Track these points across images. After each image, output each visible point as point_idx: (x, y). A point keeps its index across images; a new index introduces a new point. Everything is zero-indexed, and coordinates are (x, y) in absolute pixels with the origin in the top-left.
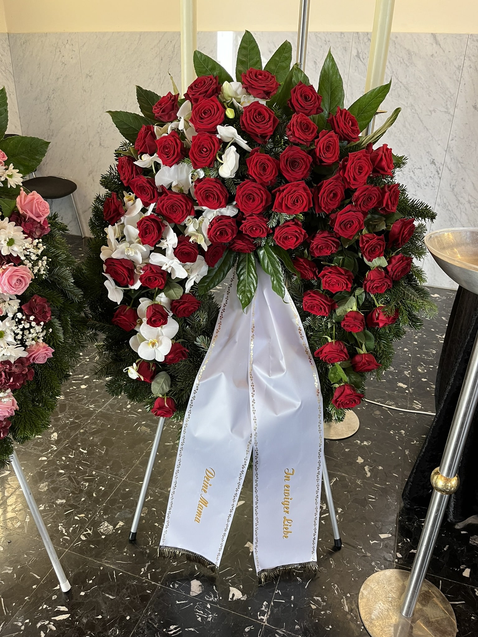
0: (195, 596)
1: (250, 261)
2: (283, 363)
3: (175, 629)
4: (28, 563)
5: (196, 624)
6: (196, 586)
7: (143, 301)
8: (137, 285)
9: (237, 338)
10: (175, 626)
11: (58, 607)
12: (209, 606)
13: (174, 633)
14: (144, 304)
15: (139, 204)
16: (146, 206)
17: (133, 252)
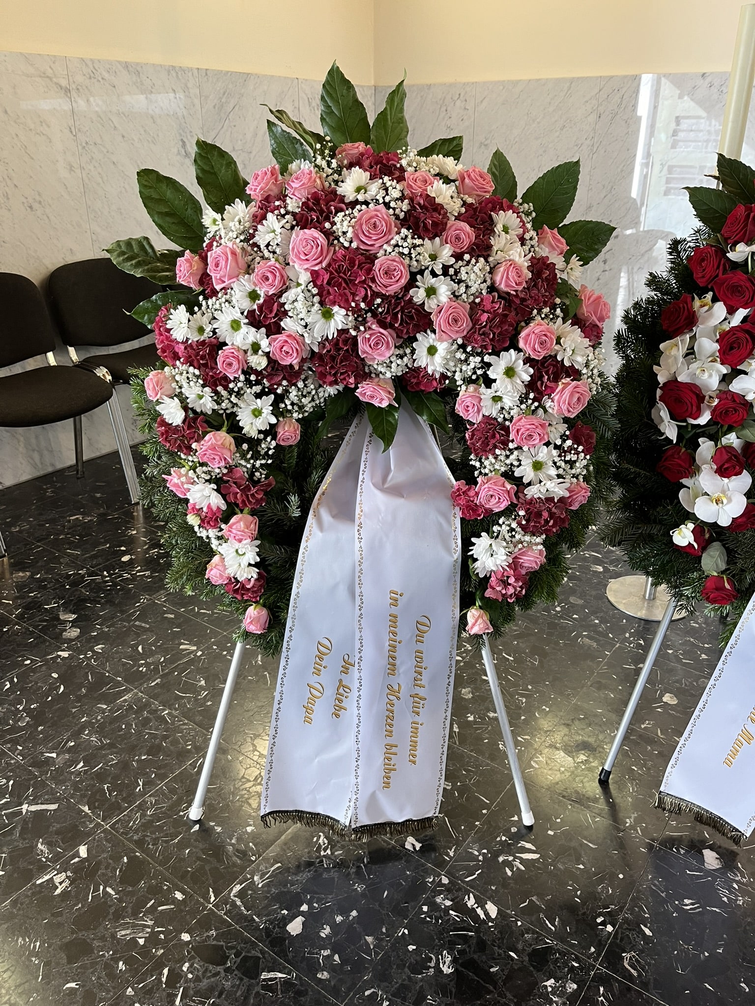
0: (713, 870)
3: (692, 904)
4: (470, 781)
5: (722, 905)
6: (711, 859)
7: (704, 443)
8: (704, 419)
10: (690, 901)
11: (522, 842)
12: (735, 886)
13: (691, 909)
14: (706, 447)
15: (720, 309)
16: (731, 311)
17: (706, 375)
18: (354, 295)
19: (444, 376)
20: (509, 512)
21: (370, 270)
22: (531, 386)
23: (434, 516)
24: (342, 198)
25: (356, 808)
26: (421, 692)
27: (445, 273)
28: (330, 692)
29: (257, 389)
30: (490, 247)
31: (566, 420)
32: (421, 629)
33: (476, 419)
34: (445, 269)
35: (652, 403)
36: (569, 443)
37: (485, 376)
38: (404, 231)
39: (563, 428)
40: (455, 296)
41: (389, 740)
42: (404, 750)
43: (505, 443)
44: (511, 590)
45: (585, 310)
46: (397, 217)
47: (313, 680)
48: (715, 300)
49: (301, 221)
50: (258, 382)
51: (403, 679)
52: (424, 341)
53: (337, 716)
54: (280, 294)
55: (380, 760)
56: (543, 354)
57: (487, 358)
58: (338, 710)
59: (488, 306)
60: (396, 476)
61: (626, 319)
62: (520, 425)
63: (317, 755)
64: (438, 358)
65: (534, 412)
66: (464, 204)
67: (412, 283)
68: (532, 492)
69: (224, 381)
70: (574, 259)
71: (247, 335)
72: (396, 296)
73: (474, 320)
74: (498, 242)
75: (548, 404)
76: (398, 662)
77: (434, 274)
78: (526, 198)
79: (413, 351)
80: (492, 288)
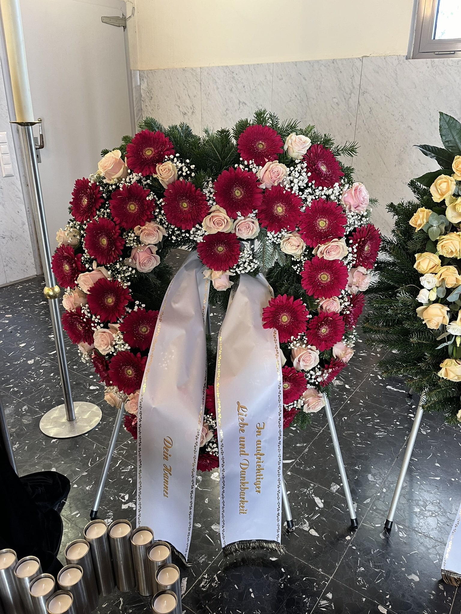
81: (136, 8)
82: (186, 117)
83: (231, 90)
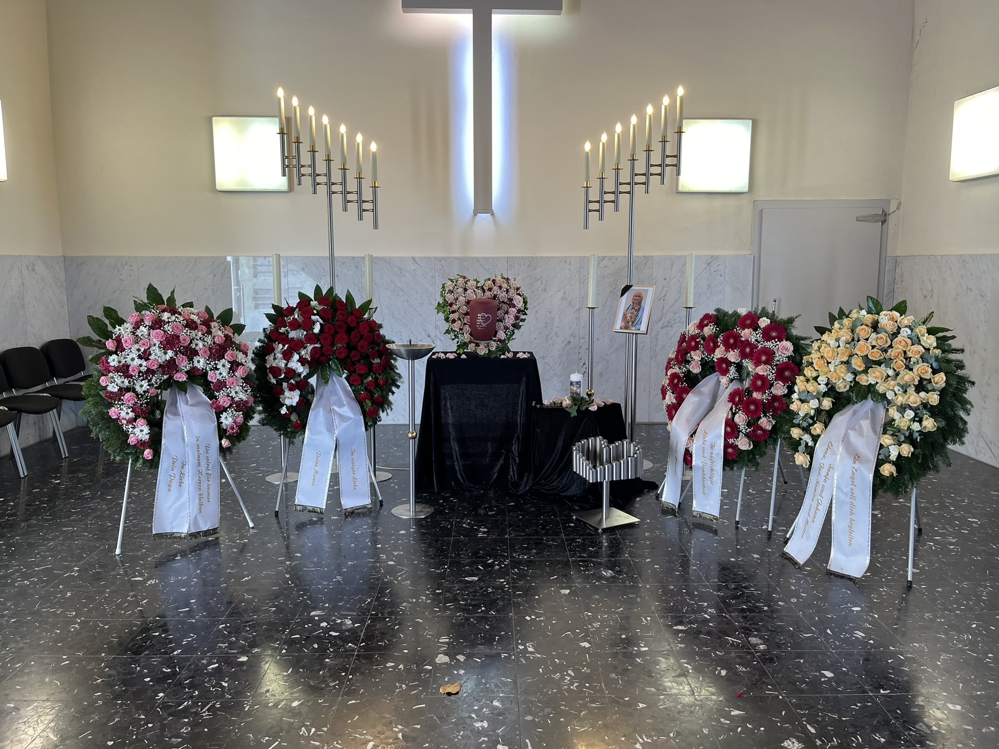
1: (326, 366)
2: (345, 403)
7: (284, 383)
8: (283, 376)
9: (325, 395)
14: (285, 385)
15: (281, 346)
16: (284, 346)
17: (280, 363)
18: (175, 347)
19: (203, 369)
20: (230, 406)
21: (179, 339)
22: (230, 369)
23: (206, 412)
24: (164, 321)
25: (189, 524)
26: (210, 472)
27: (200, 339)
28: (178, 476)
29: (142, 378)
30: (211, 332)
31: (242, 378)
32: (207, 448)
33: (215, 381)
34: (200, 338)
35: (267, 375)
36: (245, 384)
37: (216, 367)
38: (187, 329)
39: (242, 381)
40: (204, 346)
41: (200, 492)
42: (205, 496)
43: (226, 386)
44: (235, 431)
45: (242, 347)
46: (183, 325)
47: (171, 473)
48: (279, 344)
49: (152, 327)
50: (143, 376)
51: (203, 468)
52: (196, 359)
53: (181, 486)
54: (149, 349)
55: (197, 501)
56: (233, 359)
57: (216, 362)
58: (181, 483)
59: (214, 347)
60: (190, 402)
61: (254, 353)
62: (228, 381)
63: (173, 505)
64: (201, 363)
65: (232, 377)
66: (201, 321)
67: (191, 342)
68: (237, 399)
69: (131, 376)
70: (236, 334)
71: (137, 361)
72: (186, 346)
73: (211, 352)
74: (213, 330)
75: (236, 374)
76: (200, 461)
77: (197, 340)
78: (218, 318)
79: (193, 362)
80: (214, 343)
81: (902, 204)
82: (926, 299)
83: (962, 277)
